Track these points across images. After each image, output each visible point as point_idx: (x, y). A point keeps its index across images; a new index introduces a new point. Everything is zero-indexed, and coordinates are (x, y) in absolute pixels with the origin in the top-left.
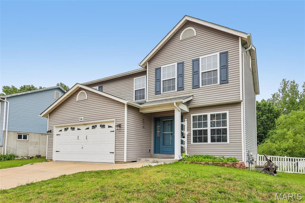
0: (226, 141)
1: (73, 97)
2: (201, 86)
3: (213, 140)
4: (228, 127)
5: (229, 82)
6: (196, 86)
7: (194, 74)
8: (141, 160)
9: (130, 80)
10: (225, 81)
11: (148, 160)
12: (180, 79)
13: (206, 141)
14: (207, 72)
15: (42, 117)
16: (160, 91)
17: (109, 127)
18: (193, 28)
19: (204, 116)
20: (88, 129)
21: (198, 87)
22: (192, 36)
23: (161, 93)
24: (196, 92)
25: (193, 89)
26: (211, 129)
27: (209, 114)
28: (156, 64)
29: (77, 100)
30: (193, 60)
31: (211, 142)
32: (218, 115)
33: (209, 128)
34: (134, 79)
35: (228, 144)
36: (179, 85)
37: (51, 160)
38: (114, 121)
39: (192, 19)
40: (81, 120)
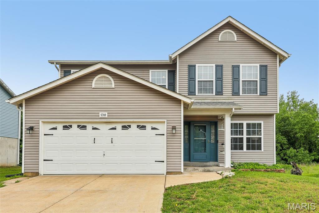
0: (261, 149)
1: (82, 81)
2: (241, 94)
3: (248, 148)
4: (262, 136)
5: (268, 94)
6: (235, 93)
7: (234, 80)
8: (187, 170)
9: (143, 71)
10: (264, 93)
11: (197, 169)
12: (219, 82)
13: (242, 148)
14: (247, 81)
15: (12, 104)
16: (195, 92)
17: (153, 129)
18: (233, 32)
19: (240, 124)
20: (115, 129)
21: (238, 94)
22: (231, 39)
23: (196, 95)
24: (236, 99)
25: (232, 95)
26: (247, 138)
27: (245, 123)
28: (189, 59)
29: (93, 86)
30: (233, 66)
31: (247, 150)
32: (254, 125)
33: (245, 136)
34: (151, 71)
35: (262, 152)
36: (217, 89)
37: (37, 174)
38: (164, 122)
39: (236, 23)
40: (104, 117)
